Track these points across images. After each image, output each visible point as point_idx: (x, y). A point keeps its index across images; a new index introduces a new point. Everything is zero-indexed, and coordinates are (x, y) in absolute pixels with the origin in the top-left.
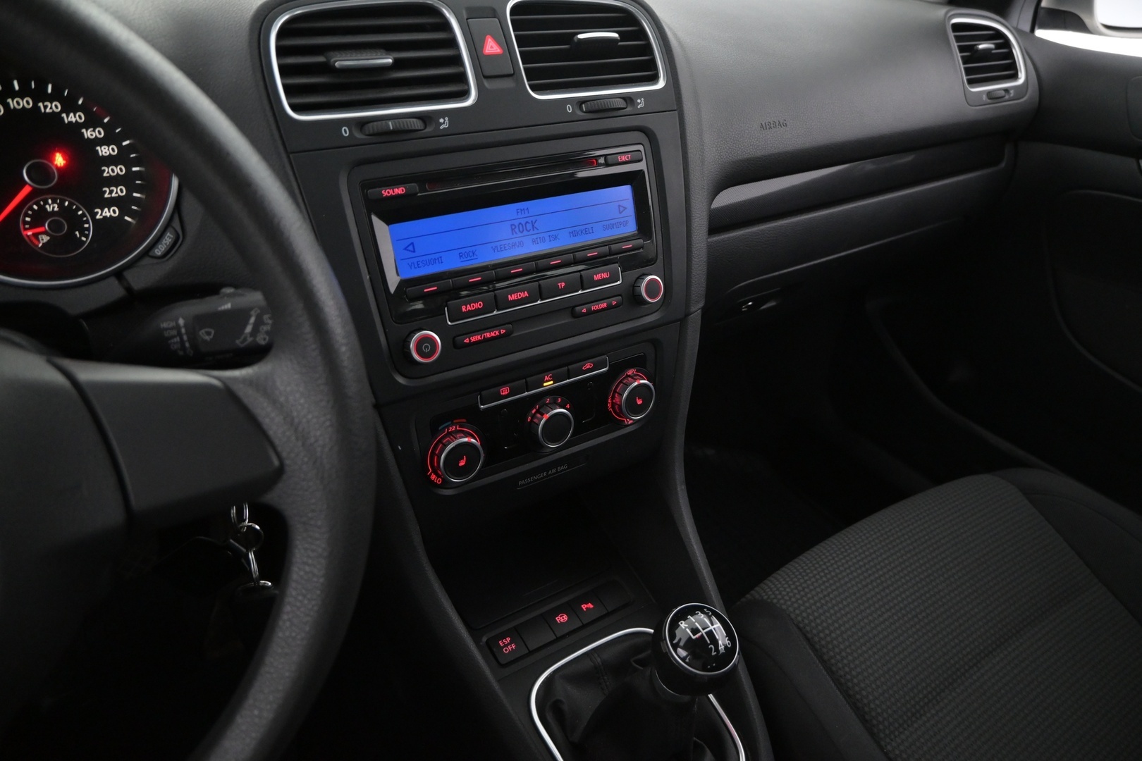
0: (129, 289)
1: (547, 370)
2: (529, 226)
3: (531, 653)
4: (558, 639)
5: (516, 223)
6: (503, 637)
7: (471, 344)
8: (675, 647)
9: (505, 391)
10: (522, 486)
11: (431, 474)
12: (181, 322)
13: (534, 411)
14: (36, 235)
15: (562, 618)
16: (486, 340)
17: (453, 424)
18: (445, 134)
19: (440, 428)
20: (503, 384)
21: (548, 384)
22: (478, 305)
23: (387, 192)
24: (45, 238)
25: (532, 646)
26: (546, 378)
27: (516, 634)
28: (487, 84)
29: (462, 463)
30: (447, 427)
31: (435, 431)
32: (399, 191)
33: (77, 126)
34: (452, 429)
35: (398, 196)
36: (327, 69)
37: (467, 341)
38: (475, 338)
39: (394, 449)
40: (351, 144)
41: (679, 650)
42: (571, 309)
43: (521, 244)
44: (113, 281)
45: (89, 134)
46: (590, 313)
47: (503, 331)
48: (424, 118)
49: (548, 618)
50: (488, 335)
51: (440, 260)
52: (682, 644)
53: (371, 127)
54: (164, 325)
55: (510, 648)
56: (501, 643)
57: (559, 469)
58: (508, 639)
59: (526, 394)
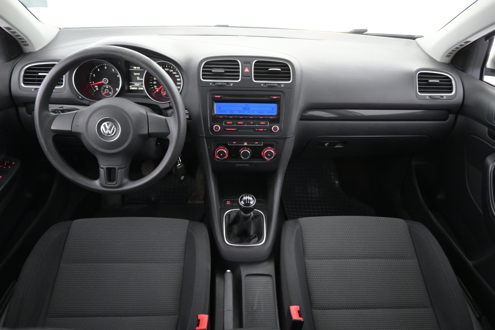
0: (170, 106)
1: (246, 141)
2: (248, 109)
5: (245, 107)
7: (227, 130)
9: (234, 143)
10: (236, 166)
11: (215, 156)
12: (170, 112)
13: (242, 149)
14: (164, 93)
16: (231, 130)
18: (231, 87)
20: (234, 141)
21: (246, 144)
22: (231, 123)
23: (216, 96)
24: (165, 94)
25: (232, 205)
26: (245, 143)
27: (231, 202)
28: (243, 77)
29: (221, 155)
31: (218, 147)
32: (219, 97)
33: (175, 74)
34: (221, 147)
35: (218, 98)
36: (211, 71)
37: (227, 129)
38: (229, 129)
39: (208, 148)
40: (211, 86)
42: (254, 129)
43: (245, 112)
44: (168, 104)
45: (176, 76)
46: (258, 131)
47: (235, 129)
48: (227, 83)
50: (232, 129)
51: (225, 112)
52: (243, 200)
53: (216, 84)
54: (168, 112)
55: (228, 203)
56: (227, 202)
57: (247, 165)
58: (229, 202)
59: (240, 145)
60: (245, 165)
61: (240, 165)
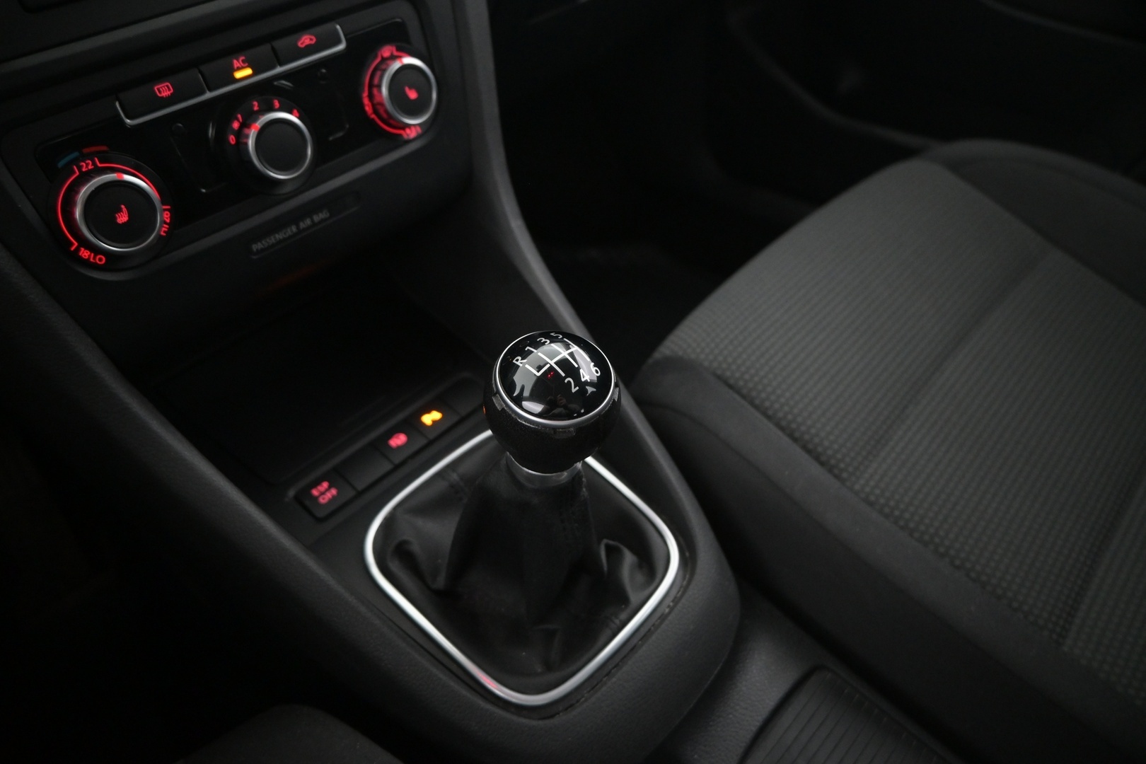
3: (360, 494)
4: (397, 467)
6: (317, 483)
8: (518, 401)
10: (258, 252)
11: (78, 249)
13: (236, 125)
15: (399, 440)
17: (84, 157)
19: (61, 164)
20: (159, 76)
21: (244, 74)
25: (360, 487)
26: (236, 64)
27: (337, 476)
29: (123, 218)
30: (75, 161)
31: (54, 174)
34: (87, 163)
41: (526, 404)
49: (380, 445)
52: (526, 393)
55: (329, 495)
56: (315, 492)
57: (316, 218)
58: (325, 485)
59: (208, 95)
60: (308, 222)
61: (279, 236)
